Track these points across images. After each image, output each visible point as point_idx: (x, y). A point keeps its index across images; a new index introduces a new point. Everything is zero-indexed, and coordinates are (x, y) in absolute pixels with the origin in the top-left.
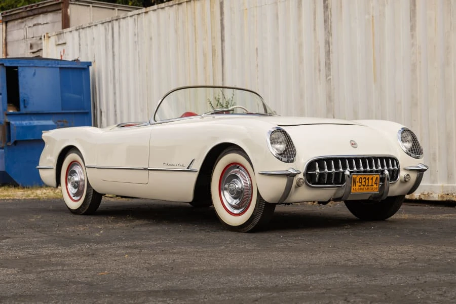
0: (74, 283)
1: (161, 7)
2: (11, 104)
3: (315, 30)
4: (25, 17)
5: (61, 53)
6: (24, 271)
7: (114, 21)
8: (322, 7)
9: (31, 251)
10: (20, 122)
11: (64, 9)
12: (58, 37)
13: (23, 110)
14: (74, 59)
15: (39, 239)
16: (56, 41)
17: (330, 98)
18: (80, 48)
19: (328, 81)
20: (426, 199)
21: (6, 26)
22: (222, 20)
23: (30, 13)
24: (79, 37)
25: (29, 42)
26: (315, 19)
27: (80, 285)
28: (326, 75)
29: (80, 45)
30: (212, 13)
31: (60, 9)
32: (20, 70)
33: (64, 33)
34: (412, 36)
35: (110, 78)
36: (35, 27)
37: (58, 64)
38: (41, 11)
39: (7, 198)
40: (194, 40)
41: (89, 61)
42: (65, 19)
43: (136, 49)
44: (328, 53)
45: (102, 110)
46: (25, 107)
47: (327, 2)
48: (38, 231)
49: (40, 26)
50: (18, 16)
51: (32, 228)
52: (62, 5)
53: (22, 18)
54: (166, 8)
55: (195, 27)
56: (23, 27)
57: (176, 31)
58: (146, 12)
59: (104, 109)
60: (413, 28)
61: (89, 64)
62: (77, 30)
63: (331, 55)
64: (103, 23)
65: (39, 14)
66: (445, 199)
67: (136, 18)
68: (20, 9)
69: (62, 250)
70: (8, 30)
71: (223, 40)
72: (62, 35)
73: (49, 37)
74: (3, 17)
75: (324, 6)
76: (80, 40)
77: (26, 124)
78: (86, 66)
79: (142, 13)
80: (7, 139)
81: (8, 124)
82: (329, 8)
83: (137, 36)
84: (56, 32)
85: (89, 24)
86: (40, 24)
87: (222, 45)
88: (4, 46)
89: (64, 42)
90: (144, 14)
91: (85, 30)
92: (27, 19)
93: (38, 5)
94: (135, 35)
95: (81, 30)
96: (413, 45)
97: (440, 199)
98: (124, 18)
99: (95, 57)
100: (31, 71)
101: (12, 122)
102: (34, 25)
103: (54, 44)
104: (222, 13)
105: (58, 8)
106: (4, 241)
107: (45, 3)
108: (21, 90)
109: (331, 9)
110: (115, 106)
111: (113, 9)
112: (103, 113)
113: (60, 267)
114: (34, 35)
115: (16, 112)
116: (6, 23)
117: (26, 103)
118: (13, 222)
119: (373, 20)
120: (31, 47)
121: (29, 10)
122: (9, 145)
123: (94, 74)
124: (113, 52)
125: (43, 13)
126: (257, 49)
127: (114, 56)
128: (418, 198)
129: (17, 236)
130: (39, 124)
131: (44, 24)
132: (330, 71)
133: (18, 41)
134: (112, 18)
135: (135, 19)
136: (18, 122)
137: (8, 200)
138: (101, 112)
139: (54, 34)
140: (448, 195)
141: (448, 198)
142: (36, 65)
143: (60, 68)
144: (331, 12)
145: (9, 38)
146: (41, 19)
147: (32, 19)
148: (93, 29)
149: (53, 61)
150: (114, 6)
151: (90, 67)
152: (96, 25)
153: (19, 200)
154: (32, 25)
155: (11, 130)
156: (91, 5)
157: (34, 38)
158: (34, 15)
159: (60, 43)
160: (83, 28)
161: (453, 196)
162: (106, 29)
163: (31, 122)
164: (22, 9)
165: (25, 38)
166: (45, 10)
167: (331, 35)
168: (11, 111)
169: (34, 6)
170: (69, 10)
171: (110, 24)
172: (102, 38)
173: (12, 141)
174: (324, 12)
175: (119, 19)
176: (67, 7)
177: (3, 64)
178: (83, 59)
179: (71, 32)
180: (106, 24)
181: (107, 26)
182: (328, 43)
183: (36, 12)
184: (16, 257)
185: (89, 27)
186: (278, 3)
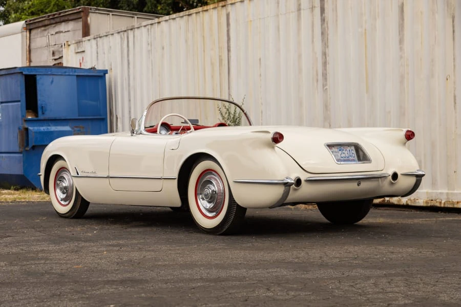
0: (49, 273)
1: (173, 18)
2: (30, 111)
3: (313, 41)
4: (48, 25)
5: (80, 60)
6: (11, 264)
7: (129, 31)
8: (320, 20)
9: (24, 248)
10: (38, 128)
11: (84, 18)
12: (77, 45)
13: (41, 117)
14: (90, 67)
15: (36, 238)
16: (75, 50)
17: (326, 107)
18: (97, 56)
19: (325, 91)
20: (413, 204)
21: (30, 33)
22: (228, 31)
23: (53, 21)
24: (97, 45)
25: (52, 49)
26: (313, 31)
27: (53, 276)
28: (323, 85)
29: (97, 53)
30: (219, 24)
31: (80, 18)
32: (38, 78)
33: (82, 41)
34: (401, 49)
35: (125, 85)
36: (57, 35)
37: (75, 72)
38: (62, 19)
39: (23, 200)
40: (203, 50)
41: (106, 68)
42: (85, 28)
43: (149, 58)
44: (325, 64)
45: (118, 117)
46: (43, 113)
47: (324, 15)
48: (39, 231)
49: (62, 34)
50: (40, 24)
51: (34, 228)
52: (82, 14)
53: (45, 26)
54: (177, 19)
55: (204, 37)
56: (46, 35)
57: (186, 41)
58: (159, 23)
59: (120, 116)
60: (401, 41)
61: (106, 72)
62: (95, 39)
63: (327, 66)
64: (119, 33)
65: (61, 22)
66: (429, 205)
67: (150, 28)
68: (43, 17)
69: (52, 247)
70: (32, 37)
71: (229, 51)
72: (81, 43)
73: (69, 45)
74: (27, 24)
75: (321, 19)
76: (97, 48)
77: (44, 129)
78: (102, 74)
79: (155, 23)
80: (25, 144)
81: (27, 129)
82: (326, 21)
83: (150, 45)
84: (75, 40)
85: (107, 33)
86: (62, 32)
87: (228, 54)
88: (28, 53)
89: (83, 50)
90: (156, 24)
91: (102, 38)
92: (49, 27)
93: (60, 13)
94: (149, 44)
95: (99, 39)
96: (401, 57)
97: (425, 205)
98: (138, 28)
99: (111, 65)
100: (50, 78)
101: (30, 128)
102: (56, 33)
103: (74, 51)
104: (228, 25)
105: (79, 16)
106: (4, 239)
107: (66, 12)
108: (39, 97)
109: (327, 22)
110: (130, 112)
111: (133, 17)
112: (119, 120)
113: (43, 262)
114: (56, 42)
115: (35, 118)
116: (30, 30)
117: (44, 109)
118: (19, 222)
119: (365, 33)
120: (53, 54)
121: (52, 19)
122: (27, 150)
123: (110, 82)
124: (128, 60)
125: (64, 21)
126: (260, 59)
127: (129, 64)
128: (405, 204)
129: (18, 235)
130: (56, 130)
131: (65, 32)
132: (327, 81)
133: (41, 48)
134: (127, 27)
135: (148, 29)
136: (36, 128)
137: (23, 202)
138: (117, 118)
139: (74, 42)
140: (432, 200)
141: (432, 204)
142: (54, 73)
143: (77, 76)
144: (327, 24)
145: (33, 46)
146: (63, 27)
147: (55, 26)
148: (109, 37)
149: (70, 69)
150: (133, 14)
151: (106, 75)
152: (112, 34)
153: (33, 202)
154: (54, 33)
155: (30, 136)
156: (111, 13)
157: (56, 46)
158: (56, 23)
159: (79, 51)
160: (100, 37)
161: (437, 202)
162: (121, 38)
163: (49, 128)
164: (45, 17)
165: (48, 46)
166: (66, 18)
167: (328, 47)
168: (30, 117)
169: (56, 14)
170: (89, 19)
171: (126, 33)
172: (119, 47)
173: (31, 145)
174: (322, 25)
175: (135, 28)
176: (87, 16)
177: (22, 73)
178: (100, 67)
179: (89, 40)
180: (122, 33)
181: (123, 36)
182: (324, 54)
183: (58, 20)
184: (9, 252)
185: (106, 36)
186: (280, 16)
